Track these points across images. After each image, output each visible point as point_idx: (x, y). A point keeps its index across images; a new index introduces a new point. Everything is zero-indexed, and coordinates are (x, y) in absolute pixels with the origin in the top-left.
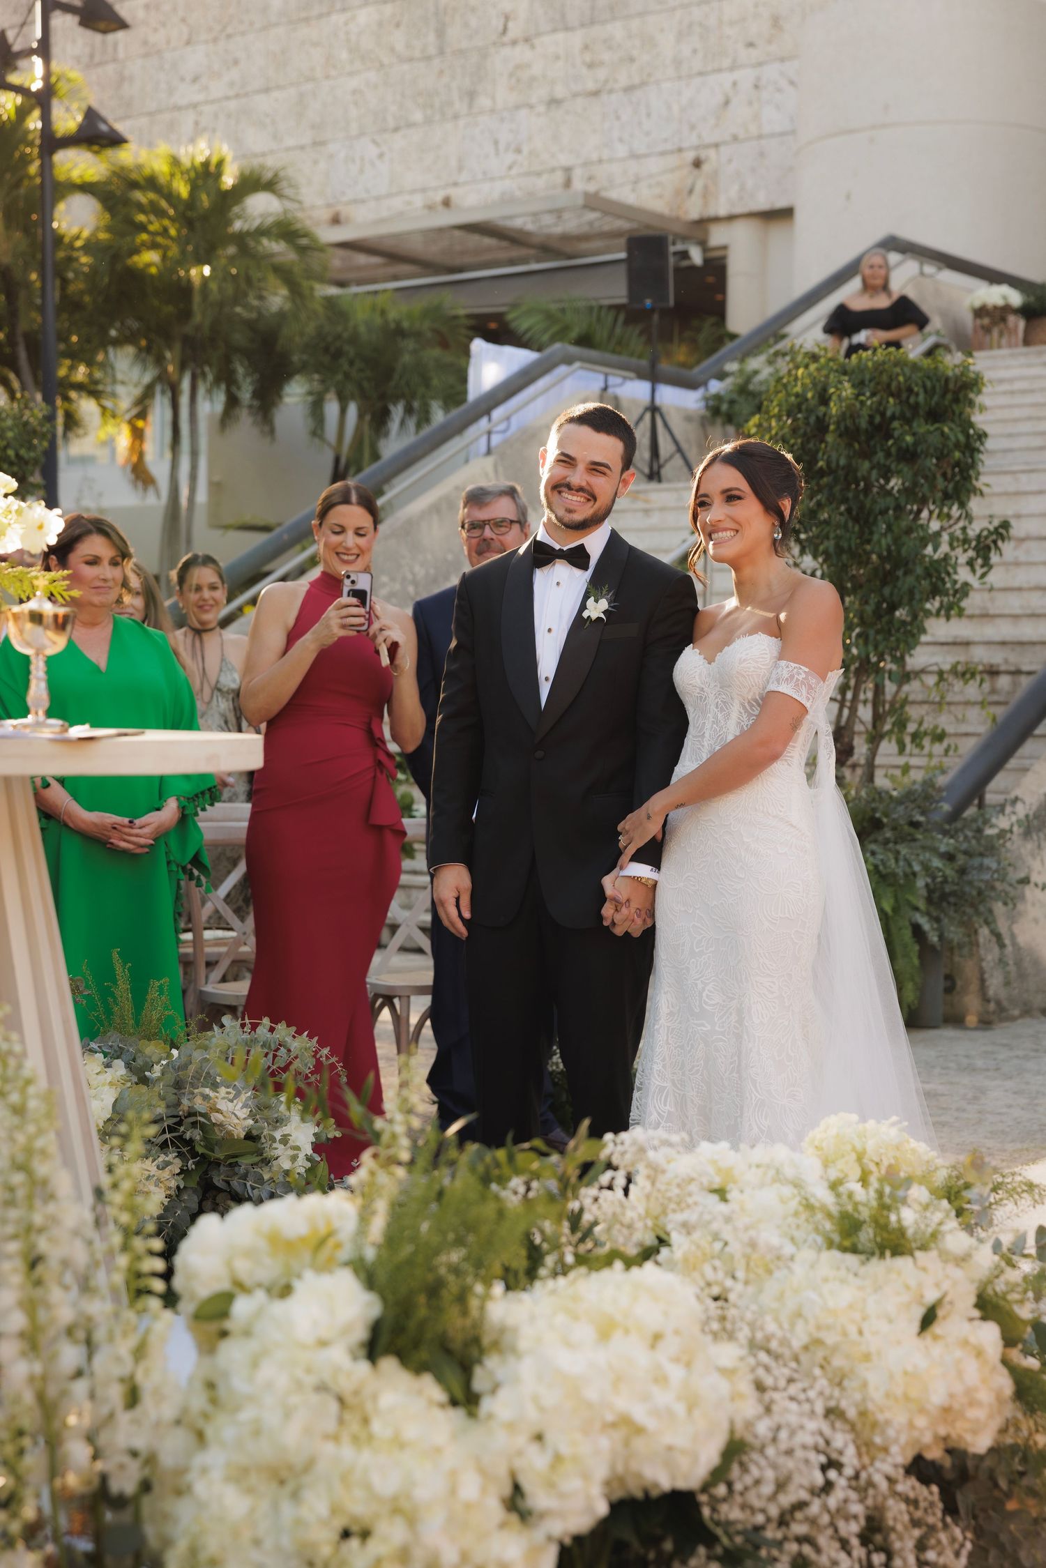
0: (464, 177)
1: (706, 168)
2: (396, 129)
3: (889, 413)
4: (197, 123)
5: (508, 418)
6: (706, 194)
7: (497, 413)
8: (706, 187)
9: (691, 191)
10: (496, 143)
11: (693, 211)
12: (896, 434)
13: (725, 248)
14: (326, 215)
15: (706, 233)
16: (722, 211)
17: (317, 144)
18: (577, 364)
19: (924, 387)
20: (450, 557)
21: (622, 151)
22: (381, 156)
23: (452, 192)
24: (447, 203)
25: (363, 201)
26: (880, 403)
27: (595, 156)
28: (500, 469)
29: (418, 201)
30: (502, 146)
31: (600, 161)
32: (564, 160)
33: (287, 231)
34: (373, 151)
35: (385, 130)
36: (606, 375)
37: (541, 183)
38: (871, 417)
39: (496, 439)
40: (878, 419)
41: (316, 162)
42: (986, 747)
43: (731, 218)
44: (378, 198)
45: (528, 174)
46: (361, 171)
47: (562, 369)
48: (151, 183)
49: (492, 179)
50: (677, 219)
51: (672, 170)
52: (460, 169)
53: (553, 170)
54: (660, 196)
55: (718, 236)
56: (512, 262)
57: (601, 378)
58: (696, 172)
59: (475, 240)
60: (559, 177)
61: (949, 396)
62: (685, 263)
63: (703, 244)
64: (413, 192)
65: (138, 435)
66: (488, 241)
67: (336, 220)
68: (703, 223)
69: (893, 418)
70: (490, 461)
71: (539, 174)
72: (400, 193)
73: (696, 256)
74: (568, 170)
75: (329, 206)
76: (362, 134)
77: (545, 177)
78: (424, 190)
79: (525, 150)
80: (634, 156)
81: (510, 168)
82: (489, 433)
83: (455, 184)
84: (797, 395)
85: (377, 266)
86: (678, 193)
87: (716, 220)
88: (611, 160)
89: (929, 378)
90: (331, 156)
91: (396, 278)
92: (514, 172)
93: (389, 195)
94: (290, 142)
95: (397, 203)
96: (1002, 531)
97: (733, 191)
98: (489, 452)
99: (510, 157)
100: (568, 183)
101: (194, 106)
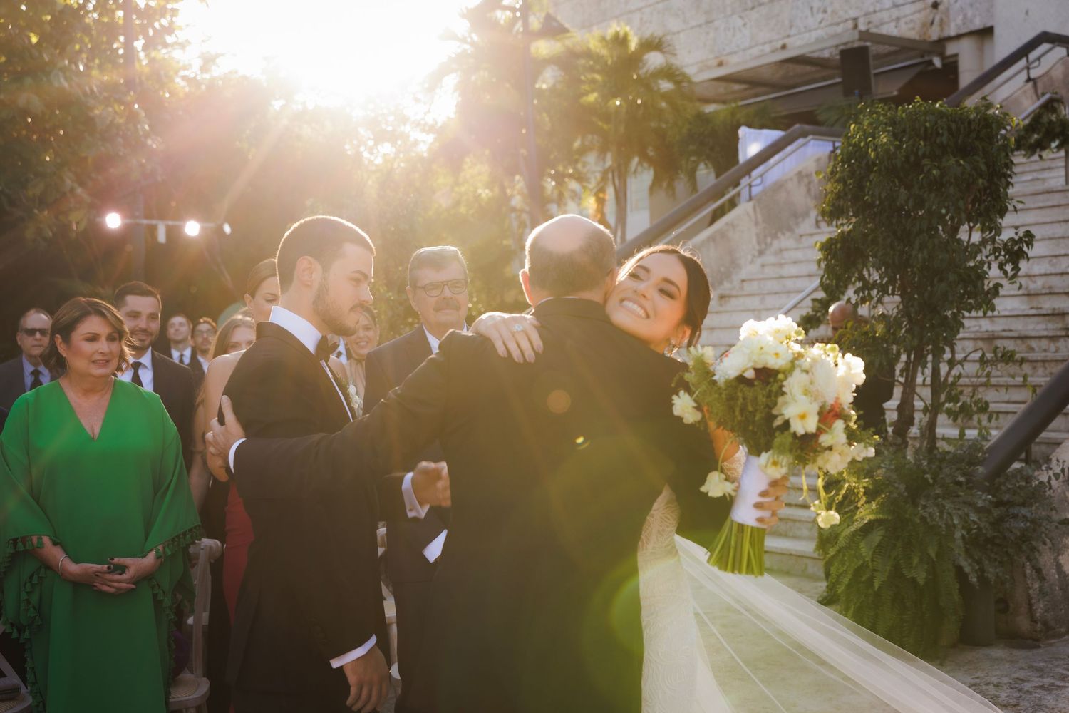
0: (793, 32)
1: (941, 7)
2: (753, 8)
3: (920, 153)
4: (641, 19)
5: (761, 176)
6: (942, 23)
7: (755, 173)
8: (941, 20)
9: (932, 23)
10: (812, 8)
11: (934, 34)
12: (926, 169)
13: (956, 55)
14: (714, 62)
15: (944, 48)
16: (953, 33)
17: (709, 22)
18: (810, 137)
19: (949, 129)
20: (722, 269)
21: (888, 4)
22: (745, 25)
23: (787, 41)
24: (784, 47)
25: (735, 53)
26: (913, 145)
27: (871, 9)
28: (758, 210)
29: (767, 48)
30: (815, 10)
31: (875, 12)
32: (853, 14)
33: (669, 72)
34: (740, 22)
35: (746, 10)
36: (834, 142)
37: (839, 29)
38: (907, 158)
39: (755, 190)
40: (912, 158)
41: (708, 33)
42: (1029, 412)
43: (959, 37)
44: (744, 50)
45: (831, 25)
46: (734, 35)
47: (801, 141)
48: (588, 54)
49: (810, 31)
50: (924, 41)
51: (919, 11)
52: (791, 27)
53: (846, 20)
54: (913, 29)
55: (951, 49)
56: (824, 79)
57: (831, 144)
58: (935, 11)
59: (800, 69)
60: (850, 24)
61: (973, 135)
62: (931, 68)
63: (942, 55)
64: (764, 43)
65: (601, 202)
66: (808, 68)
67: (720, 64)
68: (943, 41)
69: (924, 156)
70: (751, 204)
71: (838, 24)
72: (756, 45)
73: (937, 62)
74: (855, 19)
75: (716, 57)
76: (733, 13)
77: (842, 25)
78: (770, 42)
79: (829, 10)
80: (896, 6)
81: (821, 22)
82: (750, 186)
83: (789, 36)
84: (855, 145)
85: (745, 89)
86: (924, 25)
87: (950, 39)
88: (881, 10)
89: (955, 122)
90: (716, 29)
91: (756, 95)
92: (823, 25)
93: (751, 47)
94: (693, 23)
95: (755, 51)
96: (1029, 238)
97: (959, 19)
98: (751, 199)
99: (821, 16)
100: (856, 26)
101: (639, 9)
